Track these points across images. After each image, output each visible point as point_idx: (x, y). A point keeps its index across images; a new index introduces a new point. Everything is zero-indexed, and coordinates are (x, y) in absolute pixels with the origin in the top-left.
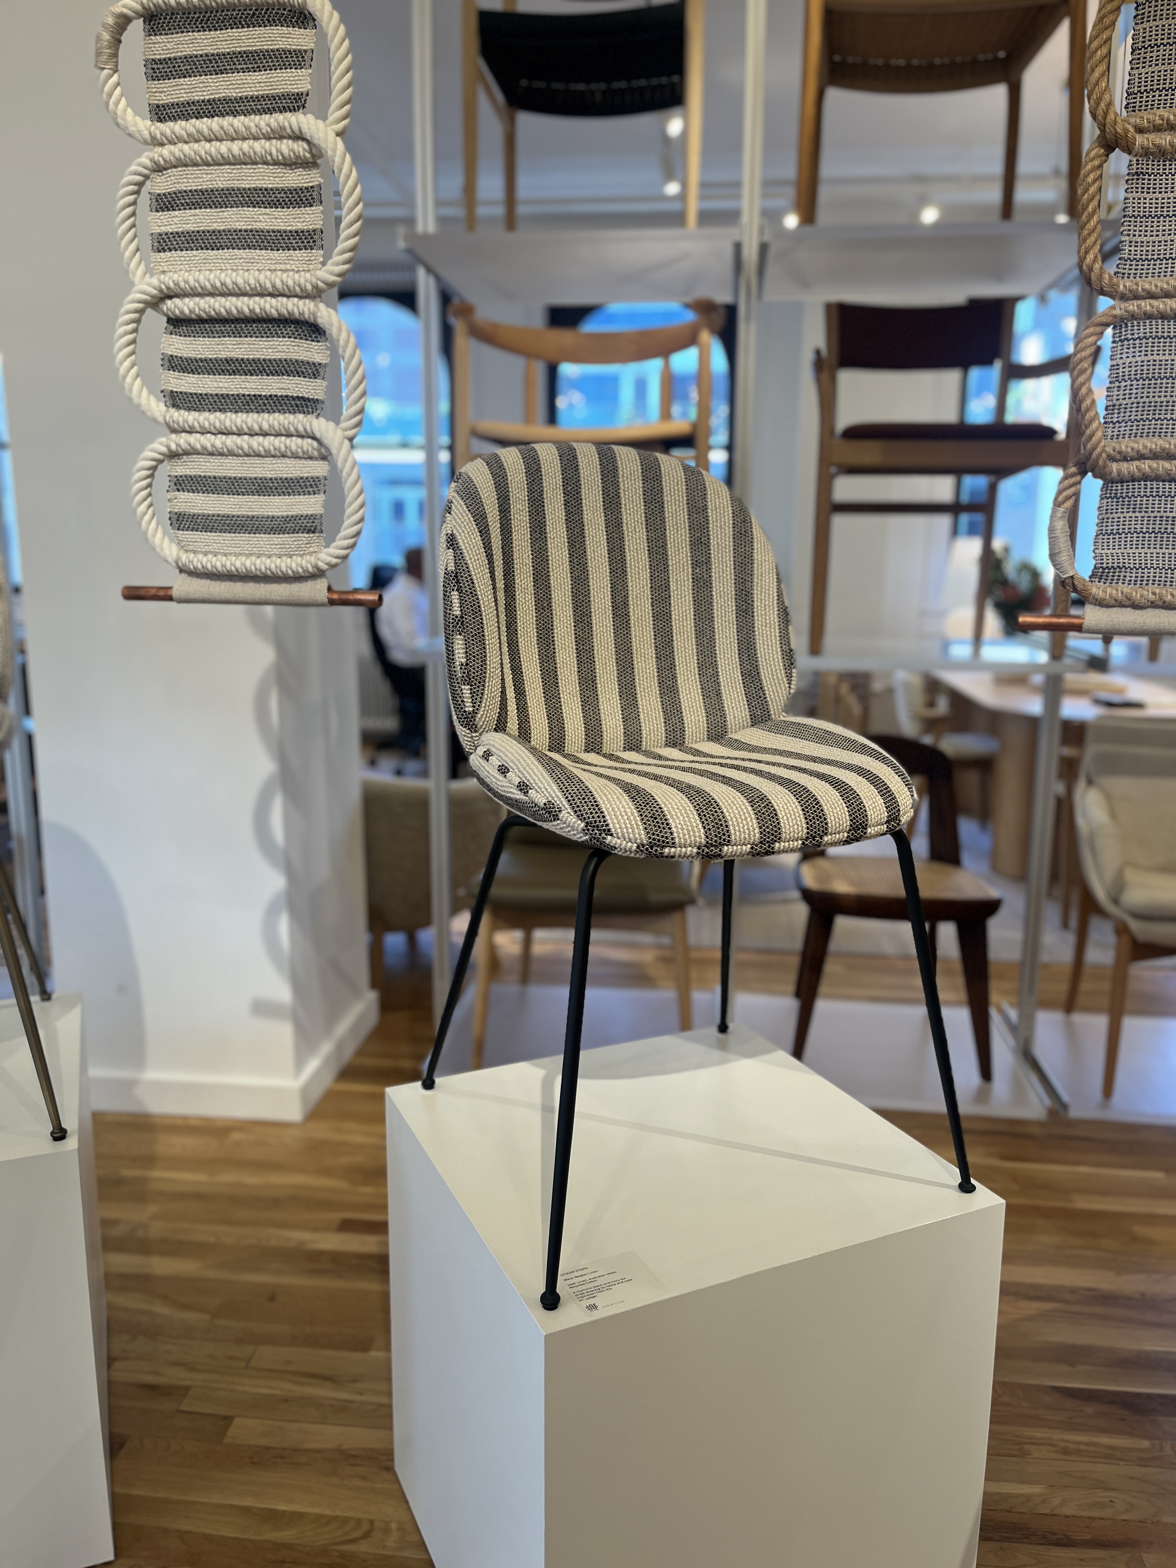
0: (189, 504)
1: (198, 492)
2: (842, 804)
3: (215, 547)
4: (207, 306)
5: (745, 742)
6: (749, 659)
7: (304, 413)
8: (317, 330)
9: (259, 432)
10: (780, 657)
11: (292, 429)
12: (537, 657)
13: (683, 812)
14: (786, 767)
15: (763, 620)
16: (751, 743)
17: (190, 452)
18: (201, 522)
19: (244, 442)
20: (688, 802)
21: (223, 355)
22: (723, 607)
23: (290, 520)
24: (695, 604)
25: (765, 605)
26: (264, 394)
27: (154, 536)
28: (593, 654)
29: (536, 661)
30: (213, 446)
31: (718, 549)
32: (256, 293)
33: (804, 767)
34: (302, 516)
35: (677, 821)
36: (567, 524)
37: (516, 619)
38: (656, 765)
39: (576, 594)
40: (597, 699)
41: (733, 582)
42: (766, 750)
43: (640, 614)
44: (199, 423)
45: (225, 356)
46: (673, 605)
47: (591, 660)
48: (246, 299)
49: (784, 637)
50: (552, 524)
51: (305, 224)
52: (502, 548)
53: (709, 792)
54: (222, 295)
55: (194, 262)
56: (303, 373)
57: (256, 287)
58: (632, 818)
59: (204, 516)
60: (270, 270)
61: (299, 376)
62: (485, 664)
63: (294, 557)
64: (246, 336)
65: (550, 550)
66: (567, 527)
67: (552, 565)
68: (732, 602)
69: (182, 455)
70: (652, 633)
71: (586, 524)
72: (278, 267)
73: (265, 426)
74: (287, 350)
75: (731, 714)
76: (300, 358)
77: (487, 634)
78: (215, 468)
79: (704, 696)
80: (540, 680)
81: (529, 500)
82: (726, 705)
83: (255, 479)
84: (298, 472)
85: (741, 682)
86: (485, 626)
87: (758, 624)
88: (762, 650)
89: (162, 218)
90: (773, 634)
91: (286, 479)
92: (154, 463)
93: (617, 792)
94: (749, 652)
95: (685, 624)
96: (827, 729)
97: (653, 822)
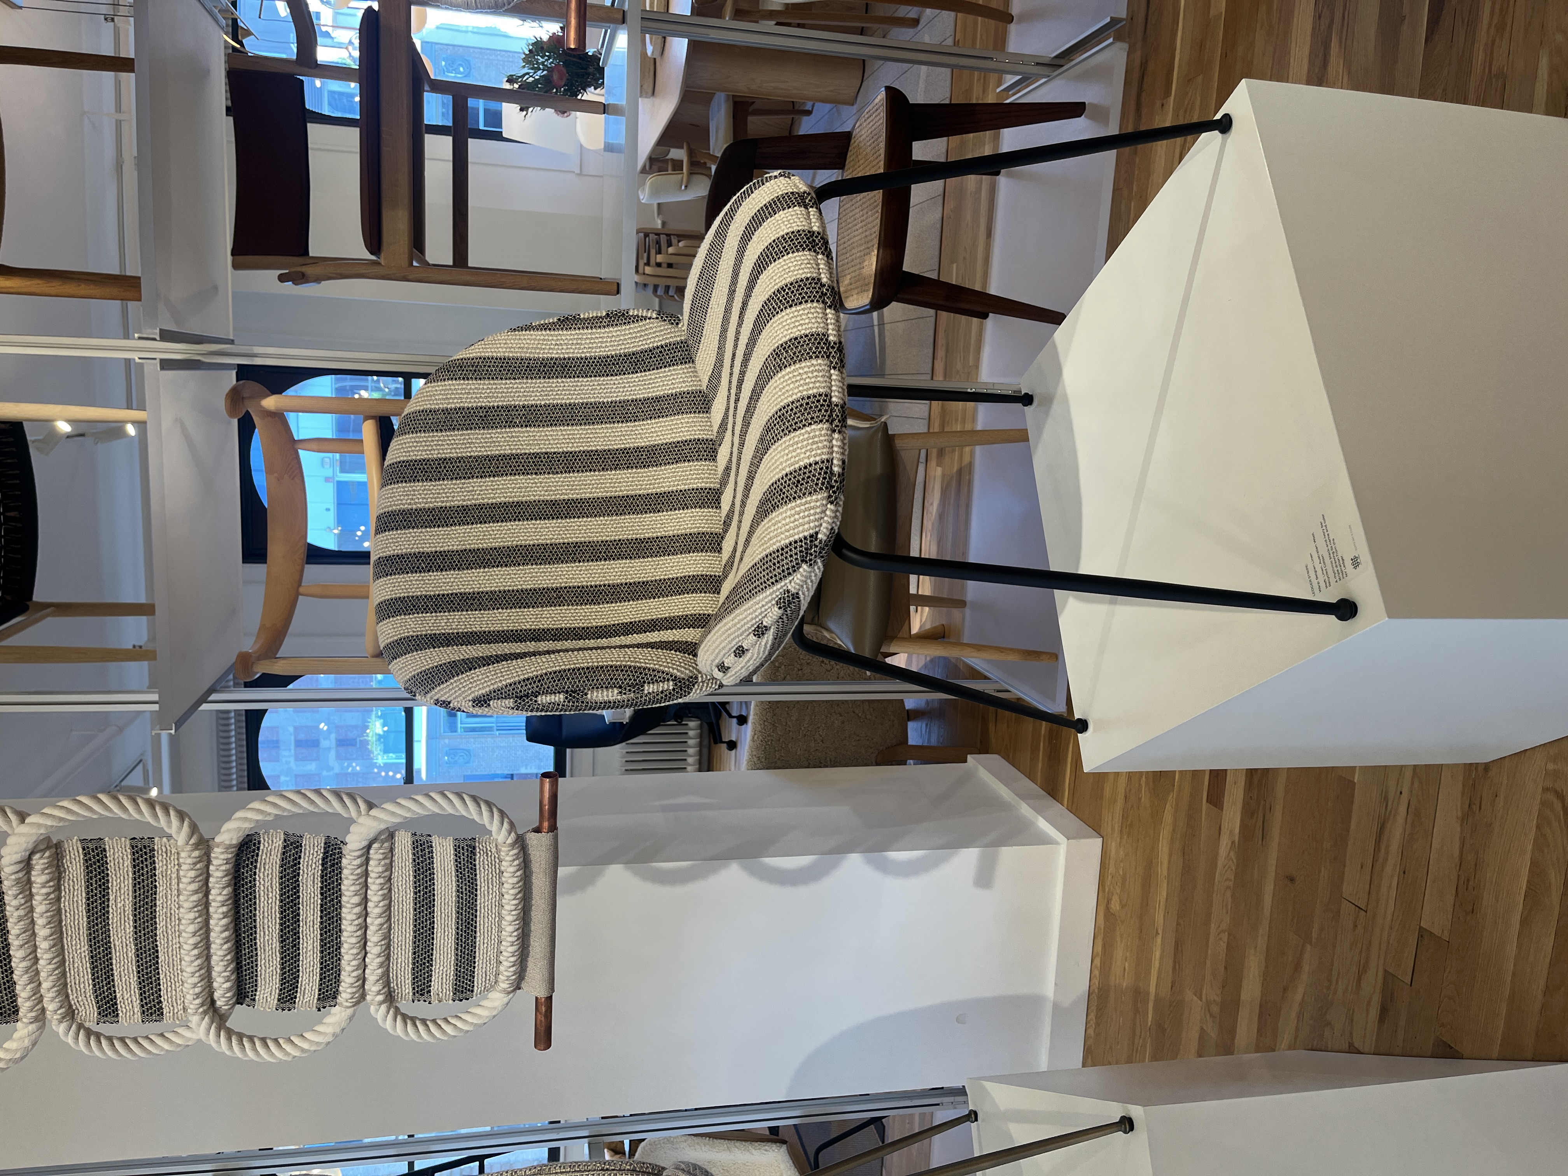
0: (444, 980)
1: (431, 971)
2: (785, 260)
3: (492, 954)
4: (221, 963)
5: (711, 370)
6: (617, 364)
7: (341, 857)
8: (247, 843)
9: (363, 906)
10: (616, 329)
11: (359, 871)
12: (613, 605)
13: (791, 449)
14: (740, 325)
15: (574, 347)
16: (713, 364)
17: (386, 979)
18: (464, 967)
19: (374, 922)
20: (780, 442)
21: (276, 945)
22: (559, 392)
23: (461, 873)
24: (556, 425)
25: (556, 344)
26: (319, 901)
27: (480, 1016)
28: (611, 541)
29: (618, 606)
30: (379, 956)
31: (493, 397)
32: (205, 911)
33: (740, 305)
34: (456, 861)
35: (802, 456)
36: (463, 569)
37: (570, 629)
38: (737, 475)
39: (543, 559)
40: (662, 538)
41: (530, 381)
42: (721, 348)
43: (566, 487)
44: (353, 971)
45: (278, 944)
46: (556, 450)
47: (617, 544)
48: (212, 922)
49: (593, 324)
50: (463, 585)
51: (125, 857)
52: (490, 643)
53: (768, 418)
54: (208, 947)
55: (172, 977)
56: (296, 859)
57: (198, 911)
58: (797, 509)
59: (457, 964)
60: (178, 896)
61: (299, 863)
62: (620, 666)
63: (502, 868)
64: (255, 921)
65: (493, 589)
66: (467, 568)
67: (510, 586)
68: (553, 383)
69: (389, 987)
70: (588, 474)
71: (464, 547)
72: (174, 887)
73: (356, 900)
74: (270, 876)
75: (680, 386)
76: (278, 862)
77: (586, 664)
78: (403, 952)
79: (659, 417)
80: (640, 602)
81: (436, 612)
82: (670, 392)
83: (415, 910)
84: (407, 864)
85: (643, 374)
86: (577, 666)
87: (578, 353)
88: (607, 349)
89: (124, 1010)
90: (589, 336)
91: (415, 877)
92: (399, 1018)
93: (767, 526)
94: (609, 365)
95: (578, 436)
96: (698, 276)
97: (802, 484)
